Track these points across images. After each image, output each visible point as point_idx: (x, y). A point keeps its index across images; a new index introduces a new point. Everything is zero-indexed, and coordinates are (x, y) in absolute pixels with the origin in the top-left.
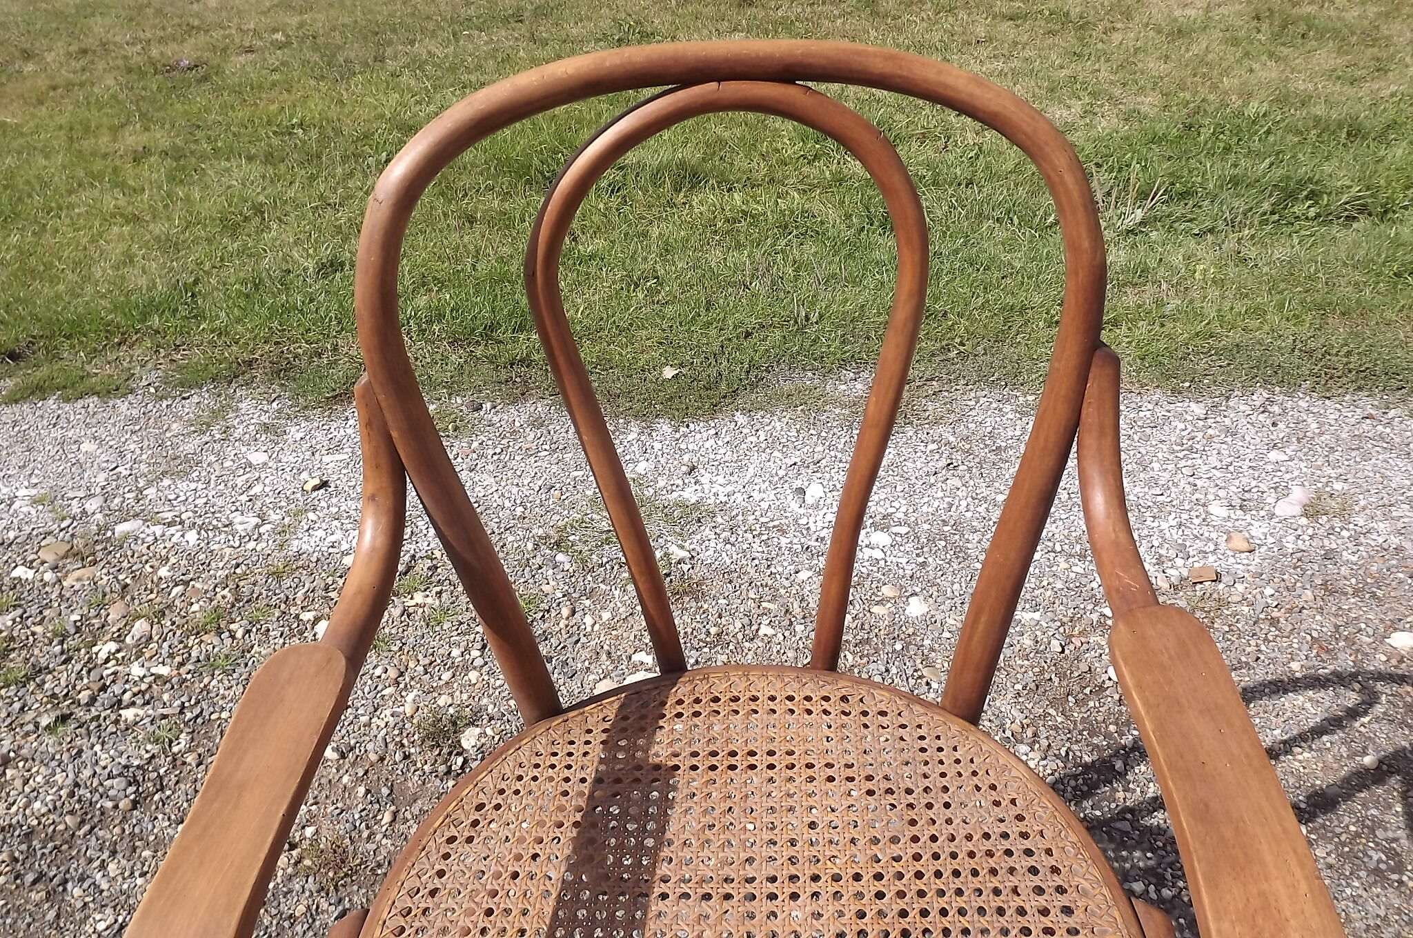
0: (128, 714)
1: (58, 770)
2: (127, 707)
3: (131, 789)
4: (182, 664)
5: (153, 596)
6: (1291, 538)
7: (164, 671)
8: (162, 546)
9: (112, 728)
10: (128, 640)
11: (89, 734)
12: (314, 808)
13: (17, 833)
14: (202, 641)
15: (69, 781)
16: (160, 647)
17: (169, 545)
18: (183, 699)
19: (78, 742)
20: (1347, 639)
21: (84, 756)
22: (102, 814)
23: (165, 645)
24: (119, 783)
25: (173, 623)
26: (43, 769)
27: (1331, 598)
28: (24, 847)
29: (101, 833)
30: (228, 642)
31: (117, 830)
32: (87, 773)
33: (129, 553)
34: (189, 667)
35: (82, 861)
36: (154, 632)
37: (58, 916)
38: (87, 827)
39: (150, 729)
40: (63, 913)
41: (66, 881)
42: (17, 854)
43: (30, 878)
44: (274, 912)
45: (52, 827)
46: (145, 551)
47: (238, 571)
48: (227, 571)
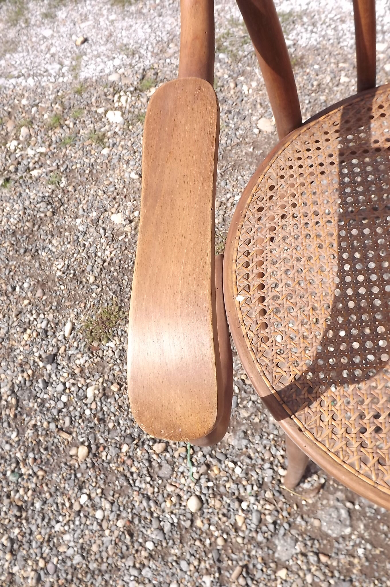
0: (35, 173)
1: (14, 203)
2: (33, 170)
3: (49, 207)
4: (50, 145)
5: (24, 115)
7: (43, 150)
8: (18, 89)
9: (30, 181)
10: (21, 138)
11: (21, 185)
13: (9, 233)
14: (55, 133)
15: (21, 208)
16: (37, 139)
17: (22, 88)
18: (57, 161)
19: (18, 189)
21: (23, 195)
22: (41, 219)
23: (39, 137)
24: (42, 205)
25: (38, 126)
26: (8, 204)
28: (14, 238)
29: (44, 228)
30: (67, 130)
31: (50, 226)
32: (27, 203)
33: (5, 96)
34: (54, 146)
35: (41, 241)
36: (31, 132)
37: (40, 265)
38: (36, 227)
39: (47, 178)
40: (42, 264)
41: (37, 251)
42: (12, 242)
43: (22, 251)
44: (132, 251)
45: (22, 229)
46: (11, 93)
47: (59, 94)
48: (54, 96)
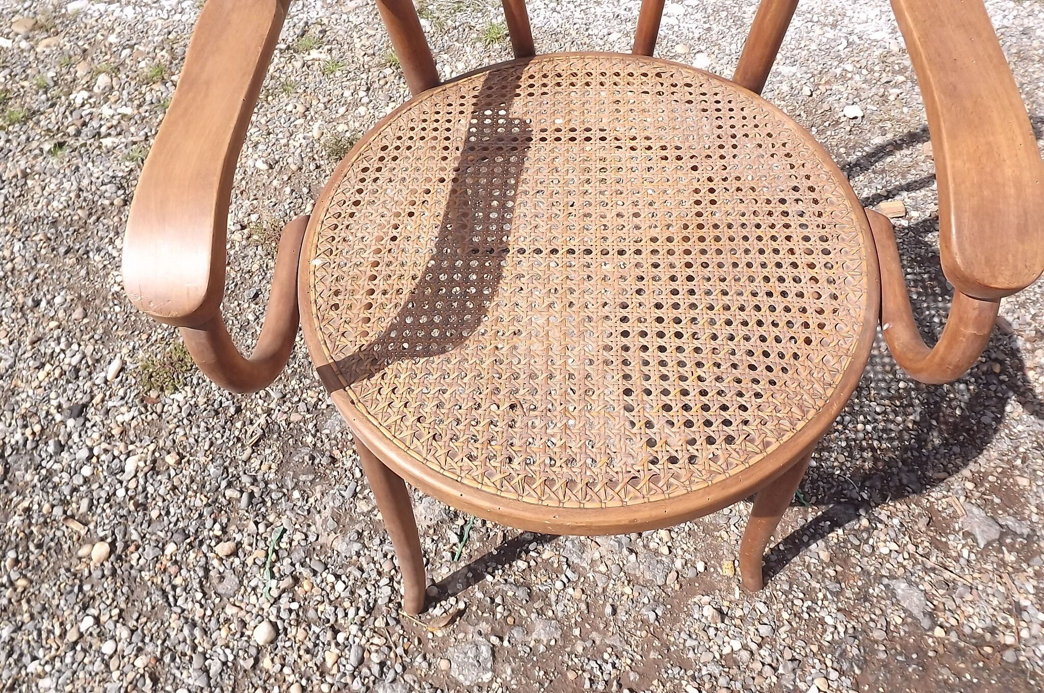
0: (107, 142)
1: (65, 180)
2: (105, 137)
3: (121, 192)
4: (140, 106)
5: (108, 57)
6: (1000, 17)
7: (128, 111)
8: (107, 19)
9: (97, 152)
10: (96, 89)
11: (81, 156)
12: (255, 202)
13: (45, 222)
14: (152, 89)
15: (75, 187)
16: (121, 94)
17: (112, 18)
18: (146, 130)
19: (74, 161)
20: (1027, 93)
21: (81, 171)
22: (103, 209)
23: (125, 92)
24: (110, 188)
25: (128, 77)
26: (53, 180)
27: (1021, 63)
28: (53, 230)
29: (105, 221)
30: (172, 89)
31: (116, 219)
32: (85, 182)
33: (82, 25)
34: (146, 107)
35: (96, 238)
36: (114, 83)
37: (88, 273)
38: (94, 218)
39: (126, 151)
40: (91, 272)
41: (87, 252)
42: (49, 235)
43: (62, 250)
44: (237, 269)
45: (69, 218)
46: (94, 23)
47: (171, 37)
48: (162, 37)
